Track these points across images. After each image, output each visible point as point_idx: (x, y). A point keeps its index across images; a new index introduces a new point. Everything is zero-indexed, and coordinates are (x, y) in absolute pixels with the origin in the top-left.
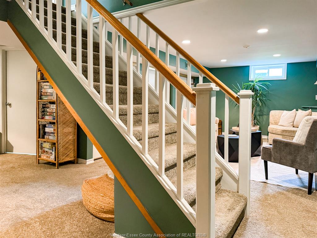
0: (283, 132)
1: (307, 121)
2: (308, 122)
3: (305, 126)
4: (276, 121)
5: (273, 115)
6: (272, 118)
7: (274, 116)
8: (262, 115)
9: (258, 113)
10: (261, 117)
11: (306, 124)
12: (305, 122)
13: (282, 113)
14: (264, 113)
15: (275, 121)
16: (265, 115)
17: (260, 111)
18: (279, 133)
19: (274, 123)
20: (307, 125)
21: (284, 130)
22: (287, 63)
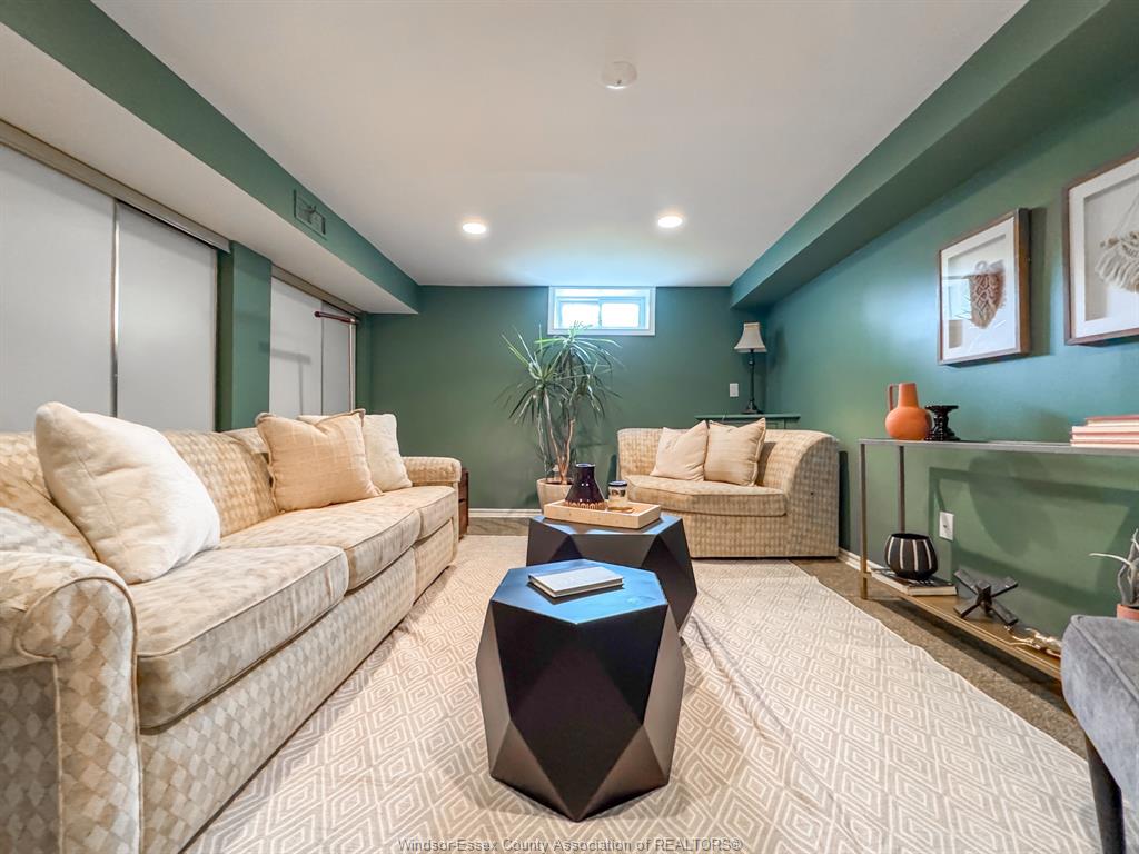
4: (641, 461)
5: (630, 442)
7: (634, 447)
13: (659, 437)
15: (639, 464)
19: (635, 470)
22: (657, 288)
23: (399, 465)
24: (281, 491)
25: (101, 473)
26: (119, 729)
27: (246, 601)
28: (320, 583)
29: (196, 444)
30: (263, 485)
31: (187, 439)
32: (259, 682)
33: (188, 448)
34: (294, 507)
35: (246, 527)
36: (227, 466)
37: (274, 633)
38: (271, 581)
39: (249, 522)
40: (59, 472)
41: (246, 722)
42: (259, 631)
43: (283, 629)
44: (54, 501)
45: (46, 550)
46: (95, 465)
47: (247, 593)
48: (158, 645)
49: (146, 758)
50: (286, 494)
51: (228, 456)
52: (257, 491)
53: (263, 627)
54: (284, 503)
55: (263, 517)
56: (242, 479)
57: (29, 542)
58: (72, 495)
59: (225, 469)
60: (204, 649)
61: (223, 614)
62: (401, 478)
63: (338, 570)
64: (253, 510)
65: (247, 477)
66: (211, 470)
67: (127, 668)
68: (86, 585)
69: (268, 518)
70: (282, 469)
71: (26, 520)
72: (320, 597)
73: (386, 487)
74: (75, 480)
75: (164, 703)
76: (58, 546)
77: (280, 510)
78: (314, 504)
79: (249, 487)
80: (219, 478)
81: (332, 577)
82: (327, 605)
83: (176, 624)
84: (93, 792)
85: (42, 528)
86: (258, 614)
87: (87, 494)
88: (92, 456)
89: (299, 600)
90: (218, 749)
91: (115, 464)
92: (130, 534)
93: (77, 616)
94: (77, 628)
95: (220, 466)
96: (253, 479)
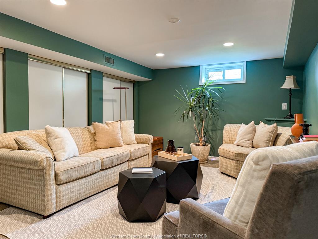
0: (238, 156)
1: (257, 163)
2: (258, 167)
3: (252, 177)
4: (231, 138)
5: (227, 131)
6: (226, 134)
7: (229, 132)
8: (215, 130)
9: (210, 128)
10: (214, 132)
11: (255, 171)
12: (252, 166)
13: (239, 127)
14: (218, 127)
15: (230, 140)
16: (219, 130)
17: (213, 124)
18: (232, 157)
19: (228, 142)
20: (256, 174)
21: (238, 154)
22: (247, 61)
23: (133, 136)
24: (97, 143)
25: (55, 139)
26: (52, 182)
27: (74, 166)
28: (92, 166)
29: (77, 131)
30: (93, 142)
31: (75, 130)
32: (77, 183)
33: (75, 132)
34: (100, 148)
35: (88, 152)
36: (84, 136)
37: (80, 174)
38: (80, 163)
39: (88, 151)
40: (48, 139)
41: (74, 189)
42: (77, 173)
43: (82, 173)
44: (48, 144)
45: (46, 153)
46: (53, 137)
47: (74, 165)
48: (58, 170)
49: (57, 189)
50: (99, 144)
51: (85, 134)
52: (91, 143)
53: (77, 172)
54: (98, 146)
55: (92, 150)
56: (87, 140)
57: (44, 151)
58: (51, 143)
59: (83, 137)
60: (66, 173)
61: (69, 167)
62: (133, 141)
63: (98, 164)
64: (90, 148)
65: (89, 139)
66: (80, 138)
67: (53, 173)
68: (48, 158)
69: (94, 150)
70: (98, 137)
71: (44, 147)
72: (92, 169)
73: (128, 143)
74: (51, 140)
75: (59, 180)
76: (47, 152)
77: (97, 148)
78: (106, 147)
79: (89, 142)
80: (82, 140)
81: (96, 165)
82: (94, 171)
83: (61, 168)
84: (49, 190)
85: (46, 149)
86: (76, 169)
87: (52, 143)
88: (53, 136)
89: (86, 168)
90: (68, 192)
91: (57, 137)
92: (59, 151)
93: (47, 163)
94: (47, 165)
95: (82, 137)
96: (90, 140)
